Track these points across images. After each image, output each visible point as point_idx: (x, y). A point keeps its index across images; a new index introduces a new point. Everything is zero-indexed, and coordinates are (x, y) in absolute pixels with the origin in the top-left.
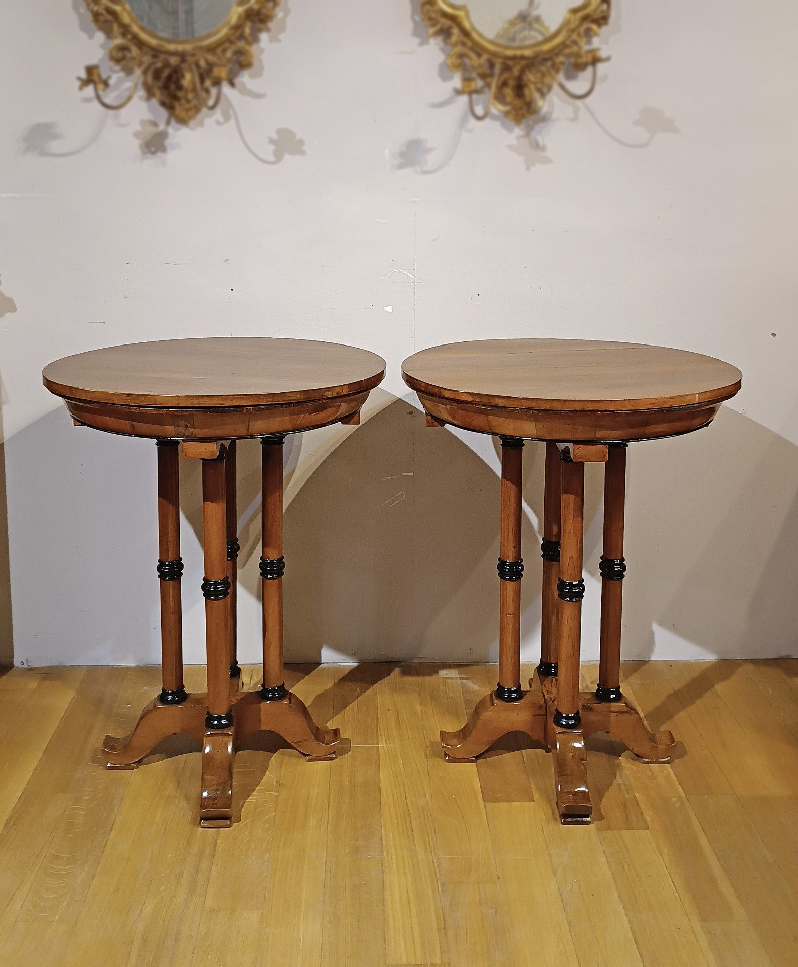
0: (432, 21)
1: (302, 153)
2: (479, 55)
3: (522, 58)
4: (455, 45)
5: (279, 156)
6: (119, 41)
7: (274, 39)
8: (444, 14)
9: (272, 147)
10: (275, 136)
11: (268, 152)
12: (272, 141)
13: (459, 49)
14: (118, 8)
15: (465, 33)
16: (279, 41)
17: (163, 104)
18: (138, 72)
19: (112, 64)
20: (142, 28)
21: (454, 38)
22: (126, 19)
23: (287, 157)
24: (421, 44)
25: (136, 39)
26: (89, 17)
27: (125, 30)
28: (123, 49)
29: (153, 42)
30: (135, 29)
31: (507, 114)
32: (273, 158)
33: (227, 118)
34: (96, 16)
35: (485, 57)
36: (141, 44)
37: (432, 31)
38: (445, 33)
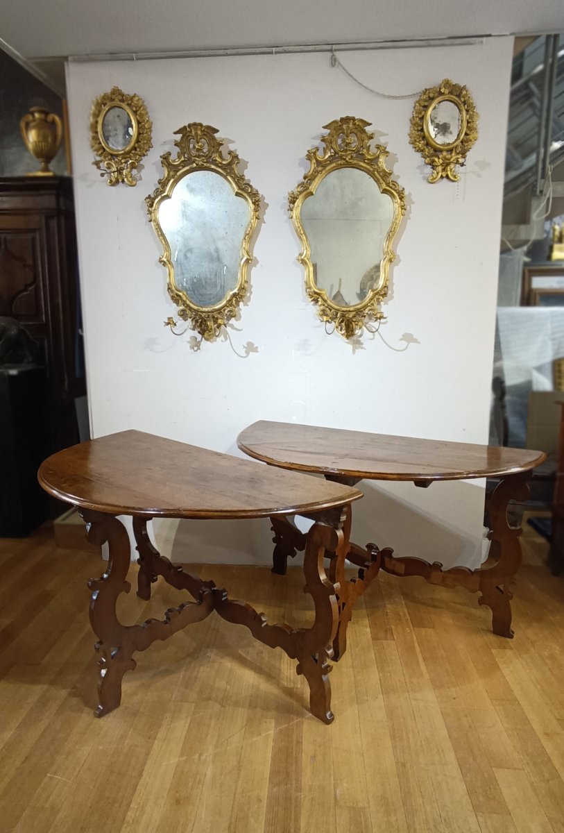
0: (311, 296)
1: (257, 352)
2: (331, 310)
3: (349, 311)
4: (320, 305)
5: (247, 353)
6: (182, 307)
7: (246, 305)
8: (315, 293)
9: (245, 349)
10: (246, 346)
11: (242, 352)
12: (244, 347)
13: (322, 307)
14: (181, 294)
15: (325, 301)
16: (248, 305)
17: (199, 332)
18: (190, 320)
19: (179, 317)
20: (190, 302)
21: (320, 303)
22: (184, 299)
23: (251, 353)
24: (306, 305)
25: (188, 306)
26: (170, 297)
27: (184, 303)
28: (183, 310)
29: (196, 308)
30: (188, 302)
31: (342, 335)
32: (245, 355)
33: (226, 339)
34: (172, 298)
35: (333, 310)
36: (191, 309)
37: (310, 300)
38: (316, 301)
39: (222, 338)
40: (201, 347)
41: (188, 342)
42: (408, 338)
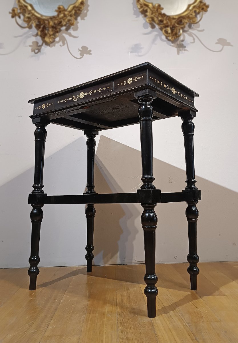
6: (28, 16)
8: (145, 5)
12: (79, 50)
17: (41, 37)
27: (30, 13)
30: (33, 12)
33: (64, 44)
34: (21, 7)
36: (35, 17)
39: (61, 43)
40: (41, 50)
41: (30, 46)
42: (222, 42)
